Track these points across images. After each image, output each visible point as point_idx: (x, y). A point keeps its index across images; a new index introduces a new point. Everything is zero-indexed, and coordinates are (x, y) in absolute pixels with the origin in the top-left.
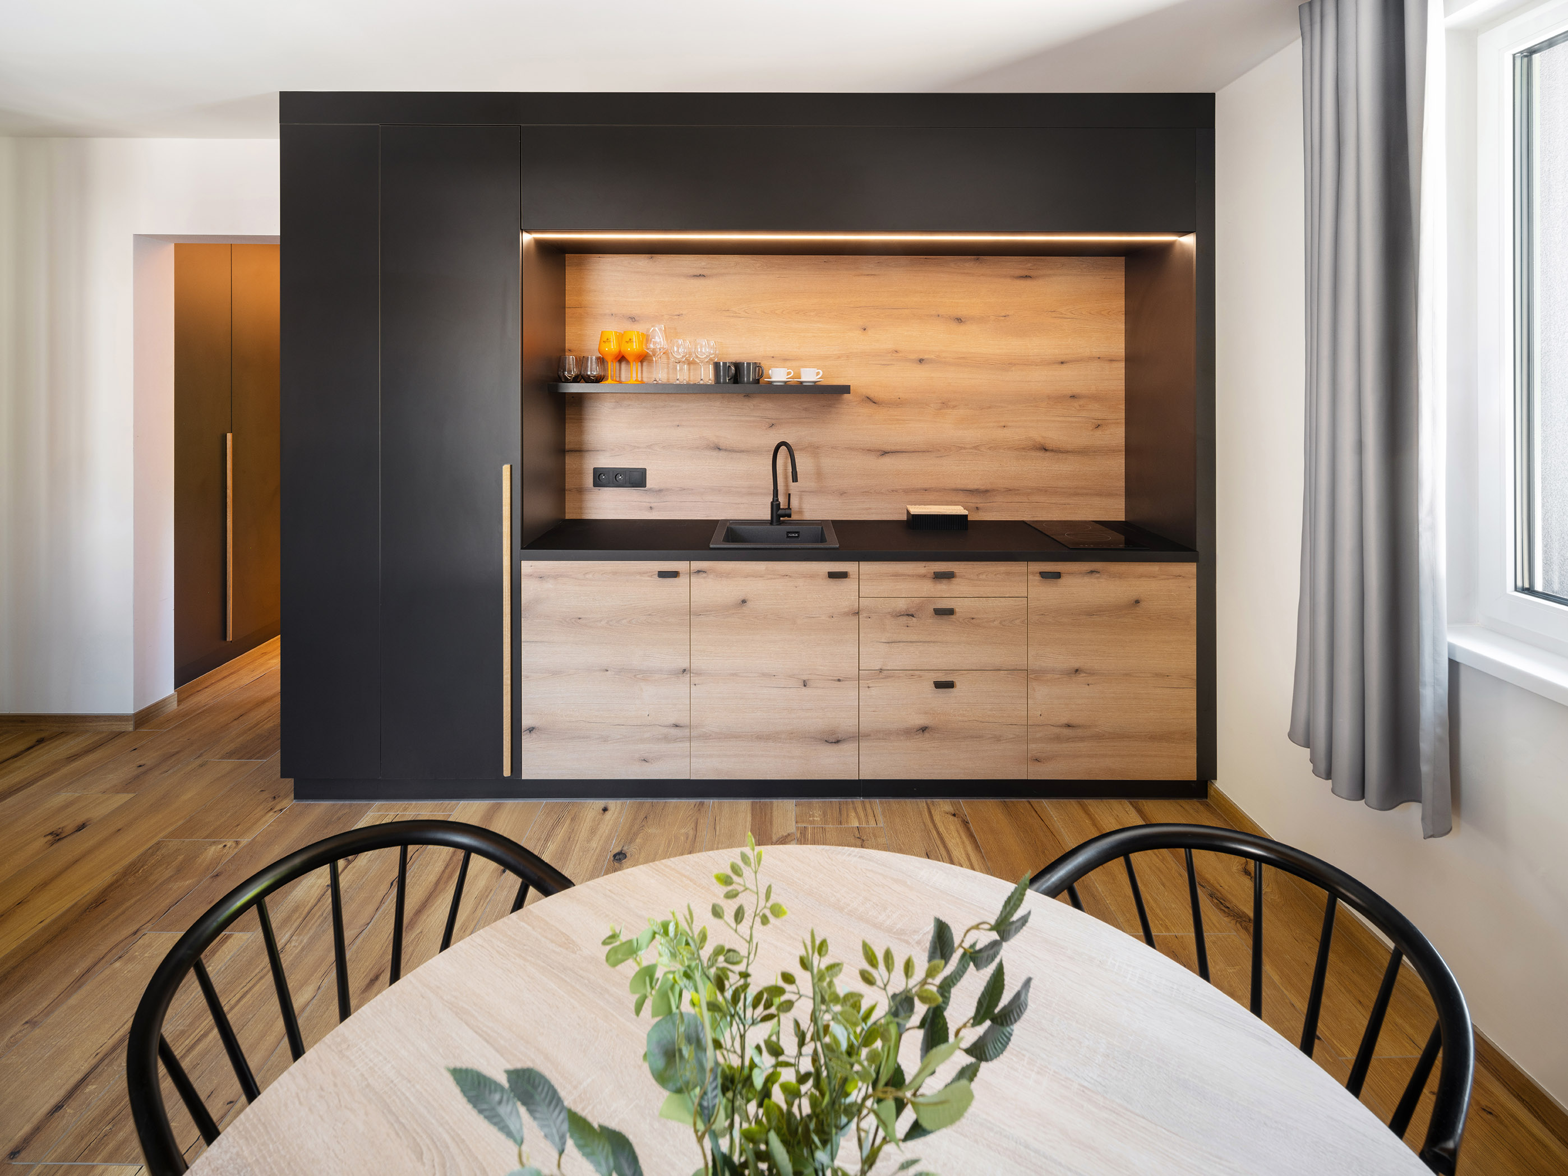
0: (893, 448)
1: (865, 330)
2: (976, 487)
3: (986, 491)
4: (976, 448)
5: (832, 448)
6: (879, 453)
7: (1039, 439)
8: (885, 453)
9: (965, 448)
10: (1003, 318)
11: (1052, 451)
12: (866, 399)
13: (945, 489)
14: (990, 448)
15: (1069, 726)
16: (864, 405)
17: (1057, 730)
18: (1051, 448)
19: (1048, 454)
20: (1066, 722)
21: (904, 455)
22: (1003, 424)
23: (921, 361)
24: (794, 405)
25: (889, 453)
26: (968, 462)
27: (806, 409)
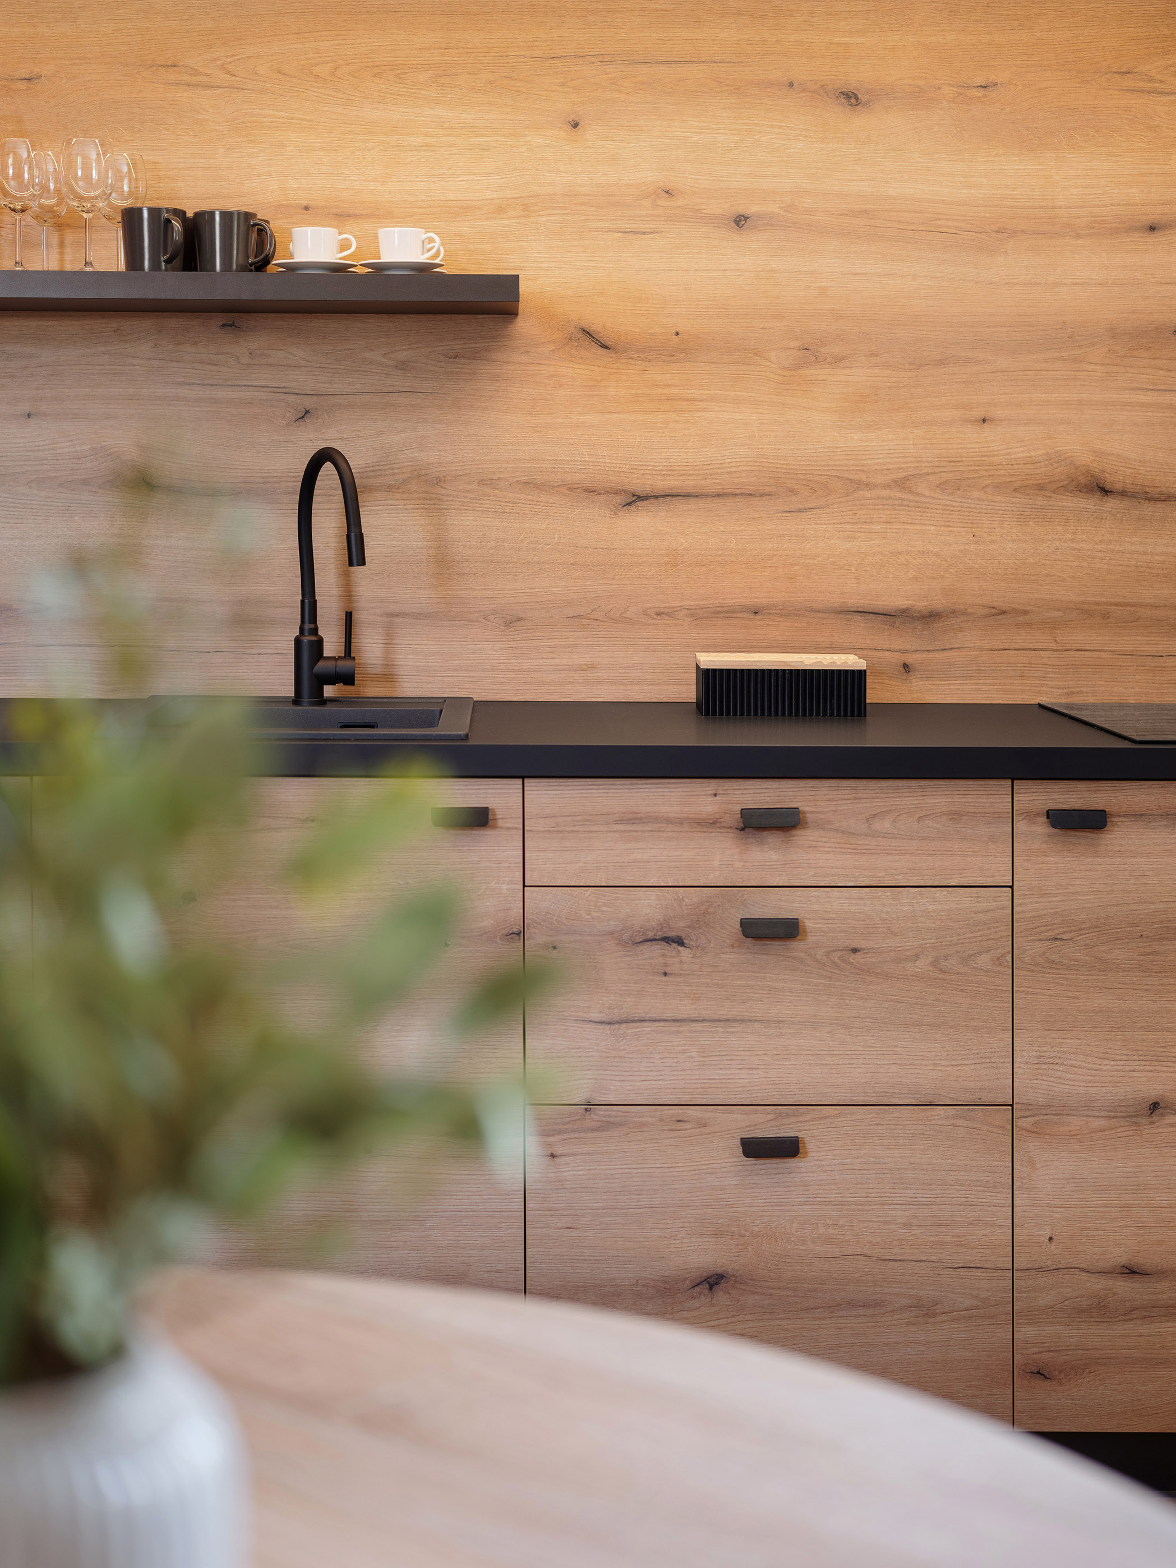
0: (660, 484)
1: (575, 125)
2: (902, 603)
3: (931, 617)
4: (902, 484)
5: (481, 482)
6: (618, 499)
7: (1085, 459)
8: (636, 499)
9: (869, 486)
10: (980, 93)
11: (1123, 494)
12: (580, 335)
13: (812, 610)
14: (942, 486)
15: (1131, 1271)
16: (574, 352)
17: (1098, 1285)
18: (1118, 486)
19: (1111, 504)
20: (1123, 1260)
21: (692, 504)
22: (978, 413)
23: (740, 221)
24: (368, 355)
25: (646, 498)
26: (877, 527)
27: (403, 366)
